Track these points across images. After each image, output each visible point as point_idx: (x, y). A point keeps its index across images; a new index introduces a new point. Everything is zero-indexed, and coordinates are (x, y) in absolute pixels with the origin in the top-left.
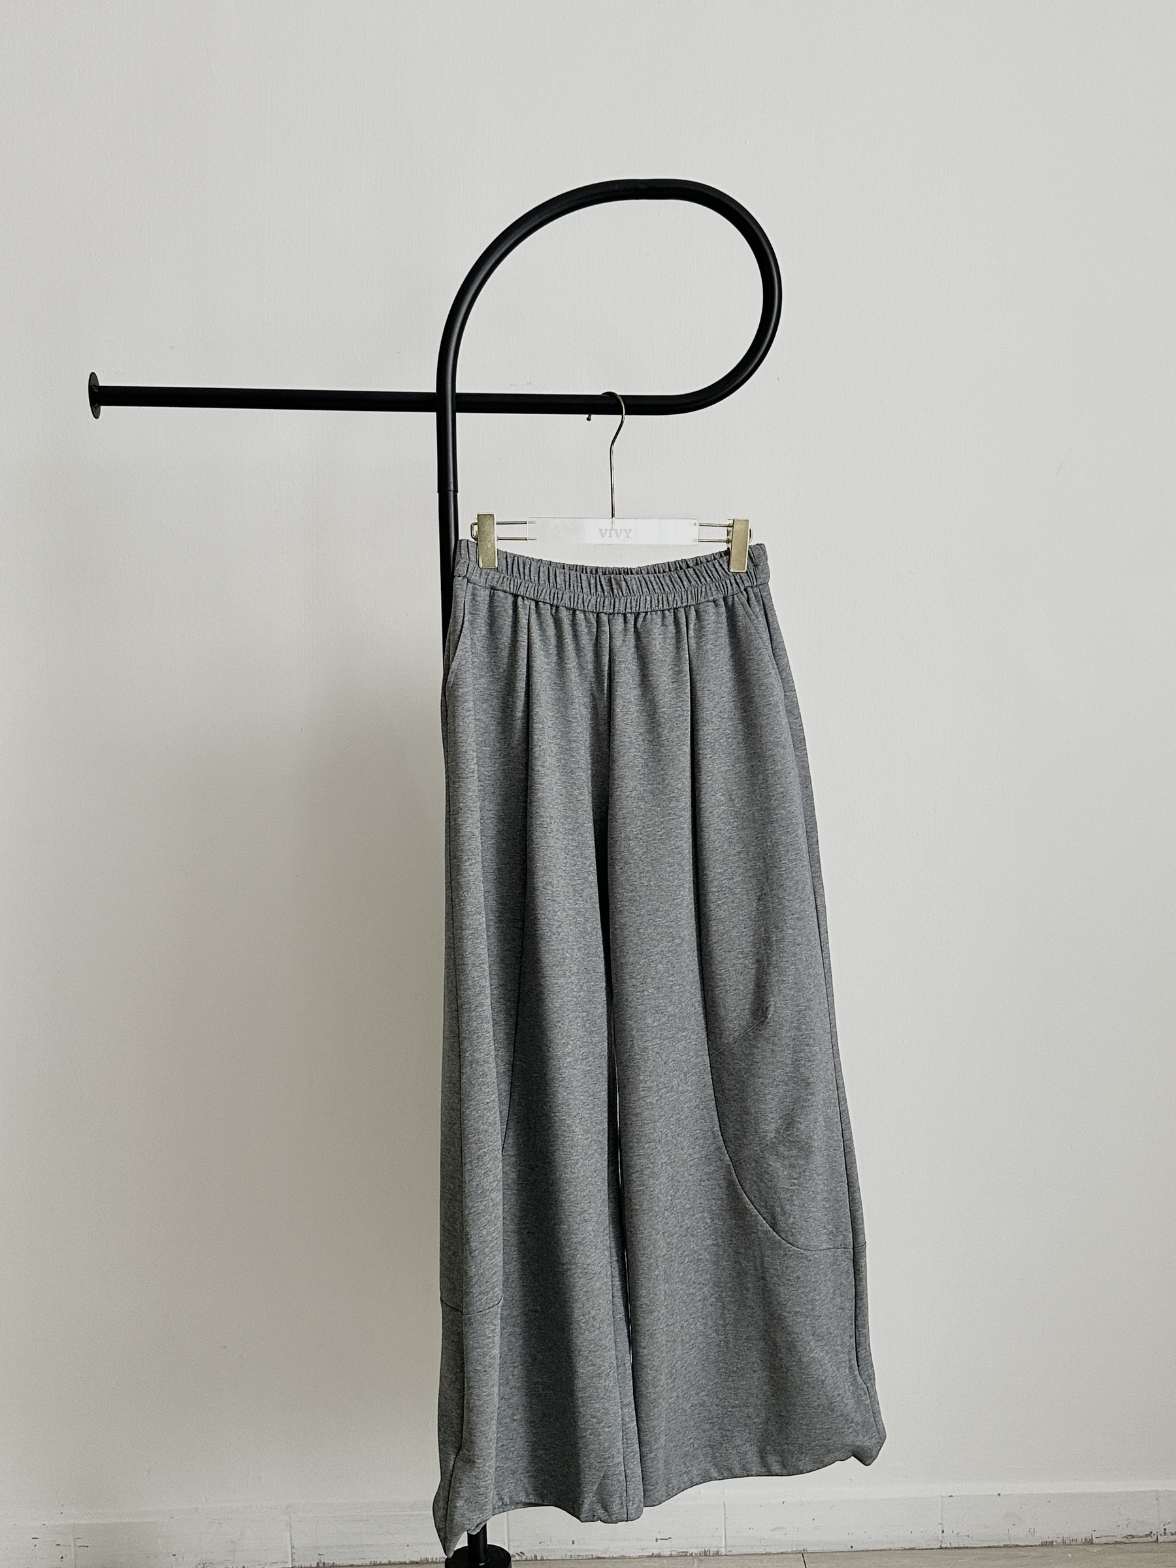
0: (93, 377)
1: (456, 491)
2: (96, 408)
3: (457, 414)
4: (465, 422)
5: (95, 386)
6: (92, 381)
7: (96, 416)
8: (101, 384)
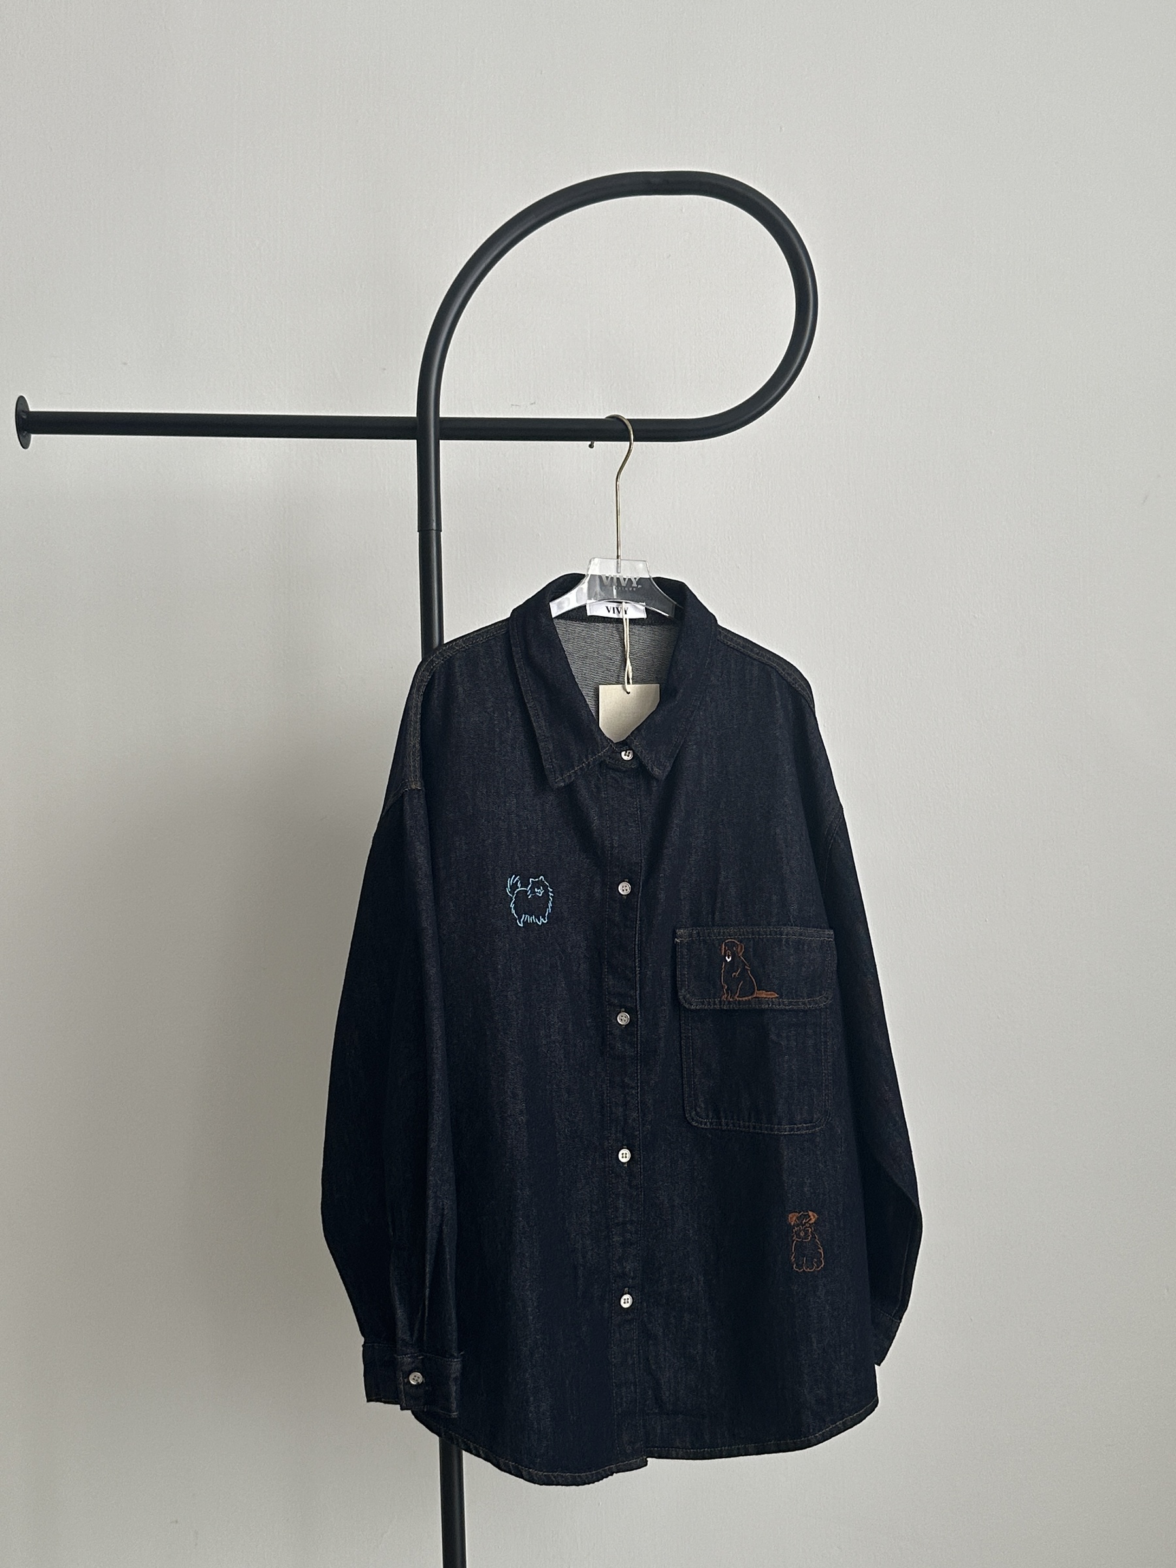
0: (21, 401)
1: (439, 530)
2: (24, 437)
3: (441, 442)
4: (450, 450)
5: (23, 411)
6: (21, 407)
7: (25, 444)
8: (31, 410)
